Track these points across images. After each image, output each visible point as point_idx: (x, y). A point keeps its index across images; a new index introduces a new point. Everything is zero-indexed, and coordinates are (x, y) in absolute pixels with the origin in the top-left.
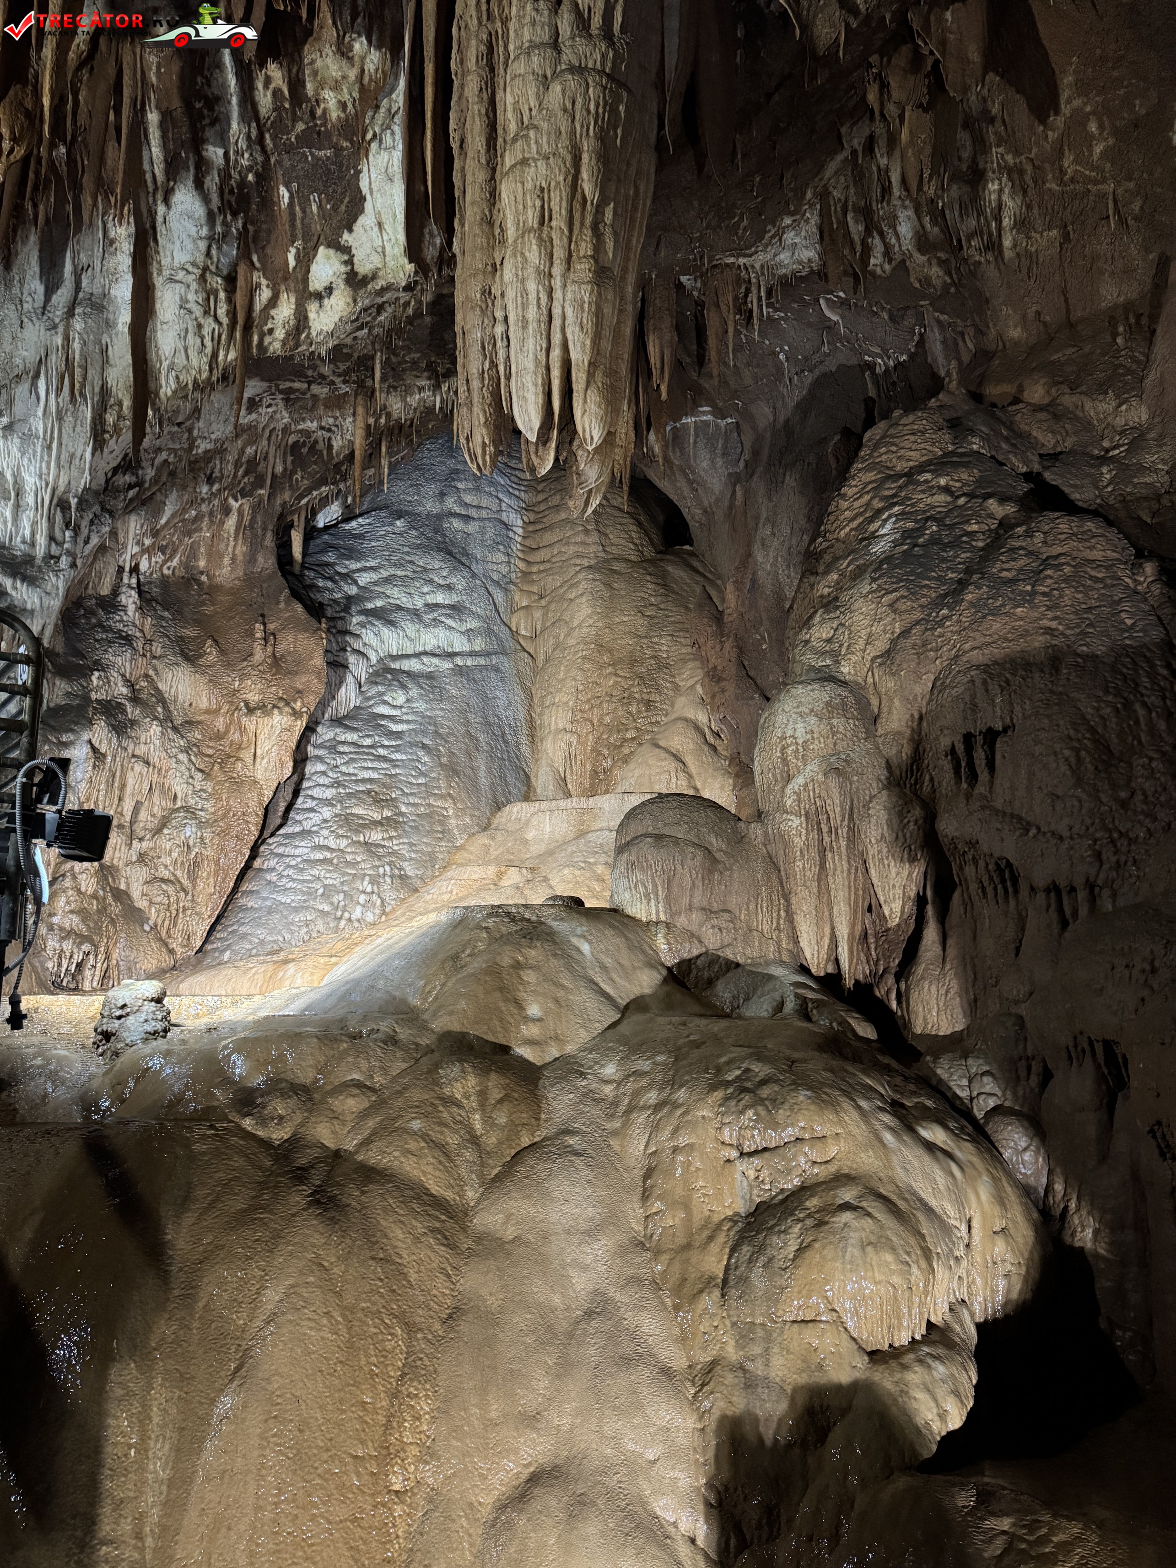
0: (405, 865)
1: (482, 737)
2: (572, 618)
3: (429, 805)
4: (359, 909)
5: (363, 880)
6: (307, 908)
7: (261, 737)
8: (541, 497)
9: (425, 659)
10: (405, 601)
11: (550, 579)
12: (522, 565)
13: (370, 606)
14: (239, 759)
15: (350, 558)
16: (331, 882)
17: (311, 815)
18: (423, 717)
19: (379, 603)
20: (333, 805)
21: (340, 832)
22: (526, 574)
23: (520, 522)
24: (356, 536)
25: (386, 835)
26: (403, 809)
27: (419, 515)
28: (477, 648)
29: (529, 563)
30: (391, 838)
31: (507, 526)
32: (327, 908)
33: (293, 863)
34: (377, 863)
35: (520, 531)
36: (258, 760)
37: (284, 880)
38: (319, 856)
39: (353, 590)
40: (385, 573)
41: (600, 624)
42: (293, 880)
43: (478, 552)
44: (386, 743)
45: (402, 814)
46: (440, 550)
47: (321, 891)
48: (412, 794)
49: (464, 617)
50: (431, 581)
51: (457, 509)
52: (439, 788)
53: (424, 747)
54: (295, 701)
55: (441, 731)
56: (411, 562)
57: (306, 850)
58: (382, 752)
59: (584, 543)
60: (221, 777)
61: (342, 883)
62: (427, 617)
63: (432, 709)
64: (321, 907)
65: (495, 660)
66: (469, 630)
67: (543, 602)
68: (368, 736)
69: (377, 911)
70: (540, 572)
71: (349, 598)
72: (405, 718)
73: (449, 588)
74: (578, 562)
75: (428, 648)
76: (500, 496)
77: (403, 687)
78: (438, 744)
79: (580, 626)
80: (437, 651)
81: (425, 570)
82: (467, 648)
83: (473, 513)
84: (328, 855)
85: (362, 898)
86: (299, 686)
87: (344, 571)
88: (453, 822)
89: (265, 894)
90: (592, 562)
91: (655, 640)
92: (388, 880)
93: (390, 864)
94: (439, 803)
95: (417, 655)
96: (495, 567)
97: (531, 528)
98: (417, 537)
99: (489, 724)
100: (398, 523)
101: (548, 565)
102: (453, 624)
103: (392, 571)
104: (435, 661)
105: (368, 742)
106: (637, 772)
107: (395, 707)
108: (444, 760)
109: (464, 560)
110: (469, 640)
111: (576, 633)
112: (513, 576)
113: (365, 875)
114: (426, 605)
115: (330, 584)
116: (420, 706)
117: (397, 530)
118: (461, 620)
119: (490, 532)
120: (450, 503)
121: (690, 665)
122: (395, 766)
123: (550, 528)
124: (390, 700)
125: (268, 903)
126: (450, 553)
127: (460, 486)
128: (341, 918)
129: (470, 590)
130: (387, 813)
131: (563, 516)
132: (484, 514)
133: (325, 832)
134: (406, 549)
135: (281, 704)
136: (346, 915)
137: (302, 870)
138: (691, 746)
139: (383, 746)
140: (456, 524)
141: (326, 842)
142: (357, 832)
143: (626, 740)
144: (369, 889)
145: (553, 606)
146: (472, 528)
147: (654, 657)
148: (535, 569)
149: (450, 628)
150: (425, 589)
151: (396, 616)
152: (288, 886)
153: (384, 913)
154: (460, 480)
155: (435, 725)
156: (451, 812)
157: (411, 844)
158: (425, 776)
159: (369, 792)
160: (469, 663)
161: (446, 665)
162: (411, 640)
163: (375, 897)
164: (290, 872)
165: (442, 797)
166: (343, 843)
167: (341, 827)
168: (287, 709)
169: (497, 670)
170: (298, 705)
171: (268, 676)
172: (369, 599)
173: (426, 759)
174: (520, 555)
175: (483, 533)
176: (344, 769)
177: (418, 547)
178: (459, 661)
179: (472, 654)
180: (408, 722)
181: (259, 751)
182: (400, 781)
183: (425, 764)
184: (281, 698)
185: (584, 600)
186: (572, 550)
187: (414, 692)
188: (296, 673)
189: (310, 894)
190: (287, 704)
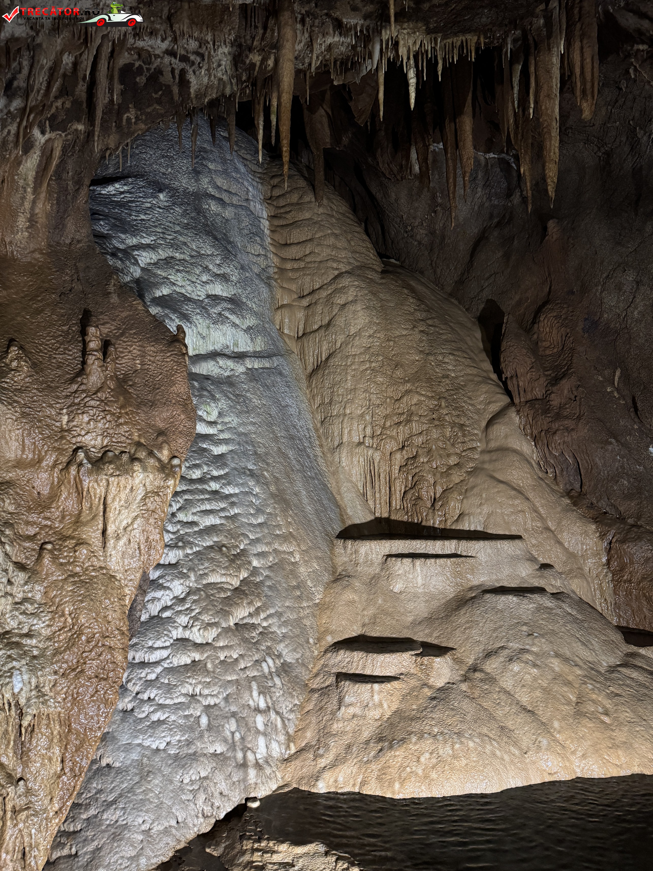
0: (281, 647)
1: (291, 453)
2: (347, 325)
3: (275, 550)
4: (261, 741)
5: (250, 688)
6: (194, 757)
7: (114, 506)
8: (277, 192)
9: (221, 362)
10: (188, 290)
11: (308, 279)
12: (276, 260)
13: (158, 294)
14: (81, 543)
15: (125, 232)
16: (211, 701)
17: (158, 594)
18: (240, 434)
19: (165, 291)
20: (185, 576)
21: (206, 618)
22: (282, 270)
23: (265, 215)
24: (121, 205)
25: (252, 610)
26: (255, 563)
27: (176, 190)
28: (258, 349)
29: (284, 260)
30: (258, 611)
31: (258, 218)
32: (219, 748)
33: (152, 677)
34: (256, 657)
35: (267, 223)
36: (111, 543)
37: (147, 709)
38: (185, 659)
39: (137, 273)
40: (163, 254)
41: (381, 335)
42: (162, 707)
43: (238, 241)
44: (215, 473)
45: (255, 571)
46: (208, 233)
47: (204, 721)
48: (258, 540)
49: (244, 312)
50: (206, 269)
51: (211, 190)
52: (279, 526)
53: (252, 474)
54: (160, 448)
55: (261, 451)
56: (185, 244)
57: (165, 653)
58: (214, 486)
59: (334, 247)
60: (58, 576)
61: (226, 699)
62: (215, 311)
63: (243, 424)
64: (212, 751)
65: (276, 361)
66: (249, 328)
67: (305, 302)
68: (197, 466)
69: (282, 738)
70: (293, 270)
71: (137, 281)
72: (222, 436)
73: (224, 278)
74: (335, 265)
75: (218, 347)
76: (246, 183)
77: (214, 398)
78: (262, 469)
79: (358, 334)
80: (227, 351)
81: (200, 255)
82: (250, 348)
83: (225, 196)
84: (197, 656)
85: (260, 721)
86: (161, 425)
87: (122, 247)
88: (302, 570)
89: (124, 739)
90: (348, 268)
91: (440, 358)
92: (277, 681)
93: (269, 652)
94: (284, 548)
95: (214, 355)
96: (255, 259)
97: (276, 222)
98: (182, 216)
99: (292, 438)
100: (161, 196)
101: (302, 265)
102: (237, 322)
103: (169, 253)
104: (230, 363)
105: (196, 474)
106: (486, 509)
107: (211, 424)
108: (273, 488)
109: (229, 247)
110: (252, 339)
111: (357, 342)
112: (271, 271)
113: (250, 680)
114: (208, 296)
115: (119, 264)
116: (233, 420)
117: (161, 204)
118: (243, 317)
119: (246, 222)
120: (205, 182)
121: (484, 388)
122: (233, 504)
123: (294, 224)
124: (205, 416)
125: (135, 756)
126: (215, 238)
127: (211, 166)
128: (244, 765)
129: (244, 282)
130: (244, 574)
131: (307, 215)
132: (235, 200)
133: (183, 620)
134: (178, 228)
135: (142, 454)
136: (250, 756)
137: (169, 689)
138: (530, 482)
139: (214, 478)
140: (214, 207)
141: (187, 634)
142: (226, 614)
143: (450, 468)
144: (262, 705)
145: (319, 308)
146: (228, 213)
147: (447, 377)
148: (289, 266)
149: (235, 325)
150: (205, 278)
151: (188, 308)
152: (155, 717)
153: (290, 739)
154: (209, 160)
155: (252, 443)
156: (298, 557)
157: (279, 615)
158: (263, 512)
159: (218, 547)
160: (256, 367)
161: (240, 369)
162: (203, 338)
163: (273, 715)
164: (152, 693)
165: (286, 538)
166: (211, 635)
167: (204, 610)
168: (152, 461)
169: (281, 374)
170: (164, 455)
171: (114, 409)
172: (156, 285)
173: (257, 490)
174: (272, 248)
175: (240, 222)
176: (181, 516)
177: (186, 226)
178: (249, 363)
179: (257, 355)
180: (226, 442)
181: (111, 529)
182: (243, 524)
183: (256, 496)
184: (139, 444)
185: (359, 307)
186: (325, 253)
187: (223, 404)
188: (153, 404)
189: (191, 729)
190: (151, 454)
